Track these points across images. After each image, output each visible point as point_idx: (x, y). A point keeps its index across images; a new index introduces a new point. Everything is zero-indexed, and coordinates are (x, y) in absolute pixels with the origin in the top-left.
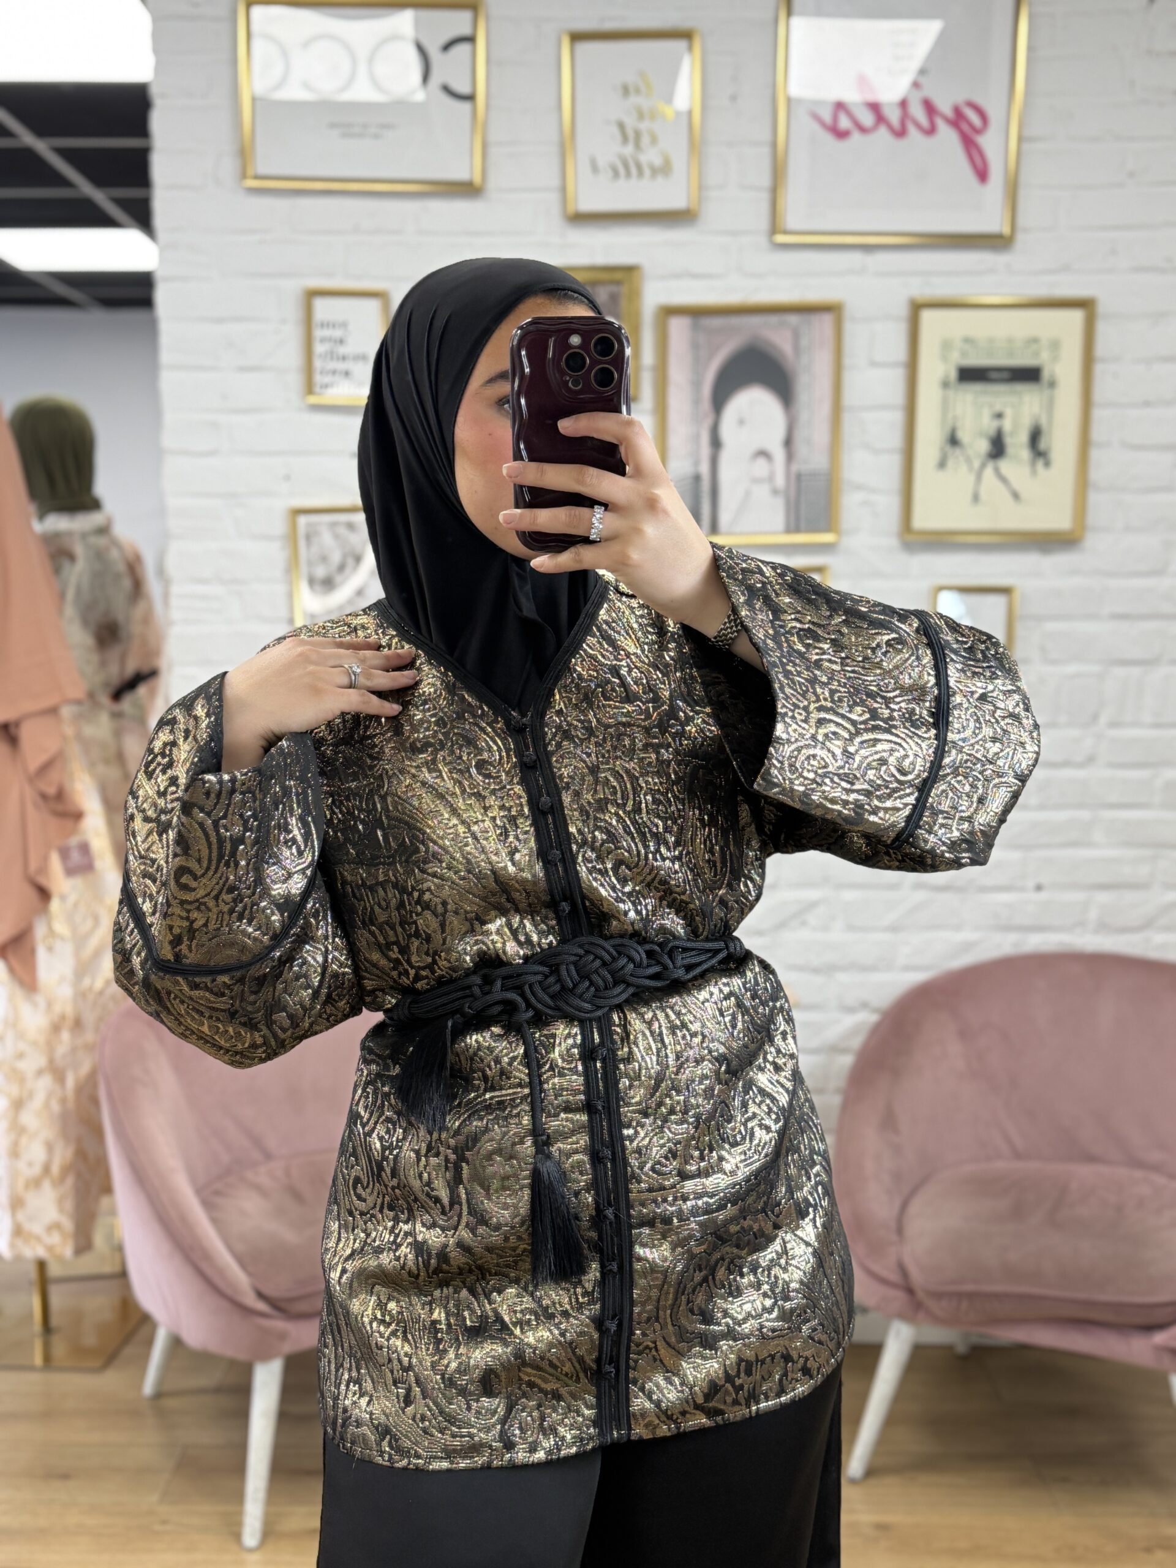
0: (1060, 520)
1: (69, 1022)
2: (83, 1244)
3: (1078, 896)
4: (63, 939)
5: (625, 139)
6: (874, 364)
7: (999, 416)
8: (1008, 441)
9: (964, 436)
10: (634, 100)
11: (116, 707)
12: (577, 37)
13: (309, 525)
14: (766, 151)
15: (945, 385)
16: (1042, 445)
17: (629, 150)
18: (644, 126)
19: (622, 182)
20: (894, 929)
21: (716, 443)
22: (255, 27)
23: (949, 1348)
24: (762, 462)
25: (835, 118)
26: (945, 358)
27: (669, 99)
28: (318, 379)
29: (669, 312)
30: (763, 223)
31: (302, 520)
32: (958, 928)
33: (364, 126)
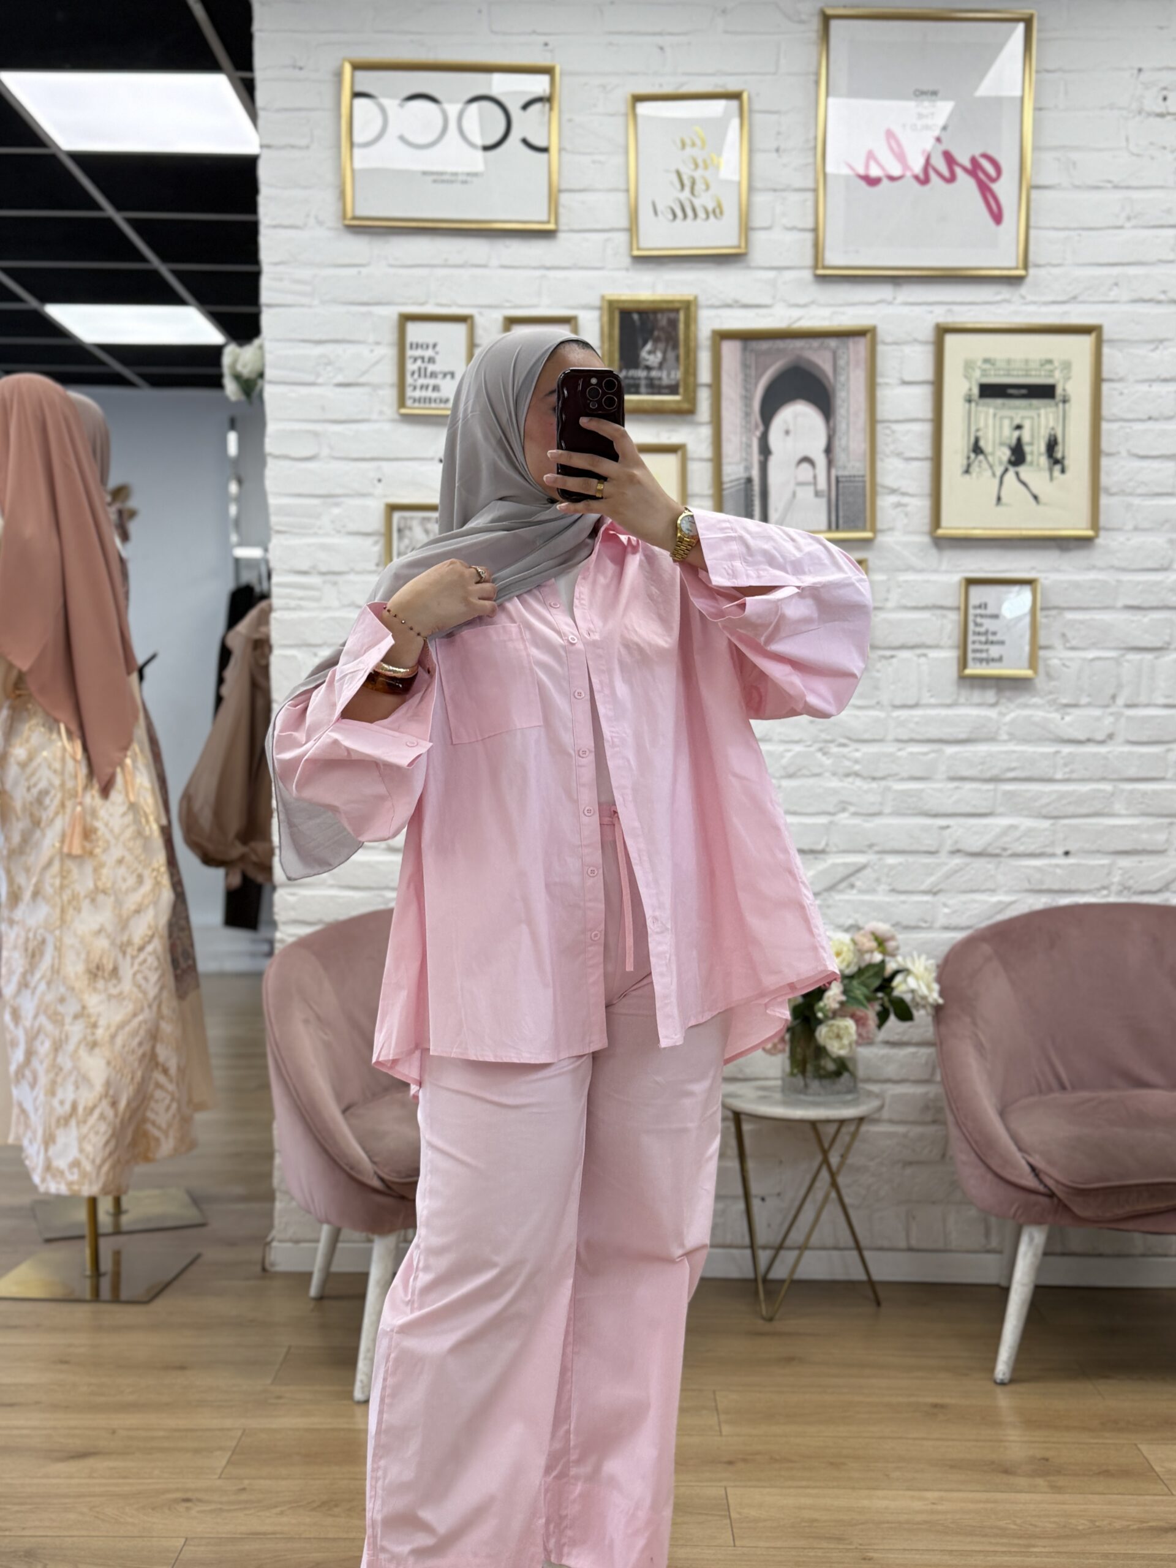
3: (1103, 861)
5: (683, 186)
6: (905, 383)
7: (1019, 427)
8: (1027, 449)
10: (690, 152)
12: (638, 99)
13: (402, 520)
14: (808, 196)
15: (969, 399)
16: (1059, 455)
17: (685, 195)
18: (697, 174)
19: (681, 221)
20: (934, 892)
21: (765, 451)
24: (805, 466)
25: (867, 167)
26: (967, 377)
27: (719, 151)
28: (409, 393)
29: (722, 336)
30: (807, 258)
31: (397, 516)
32: (993, 891)
33: (454, 174)
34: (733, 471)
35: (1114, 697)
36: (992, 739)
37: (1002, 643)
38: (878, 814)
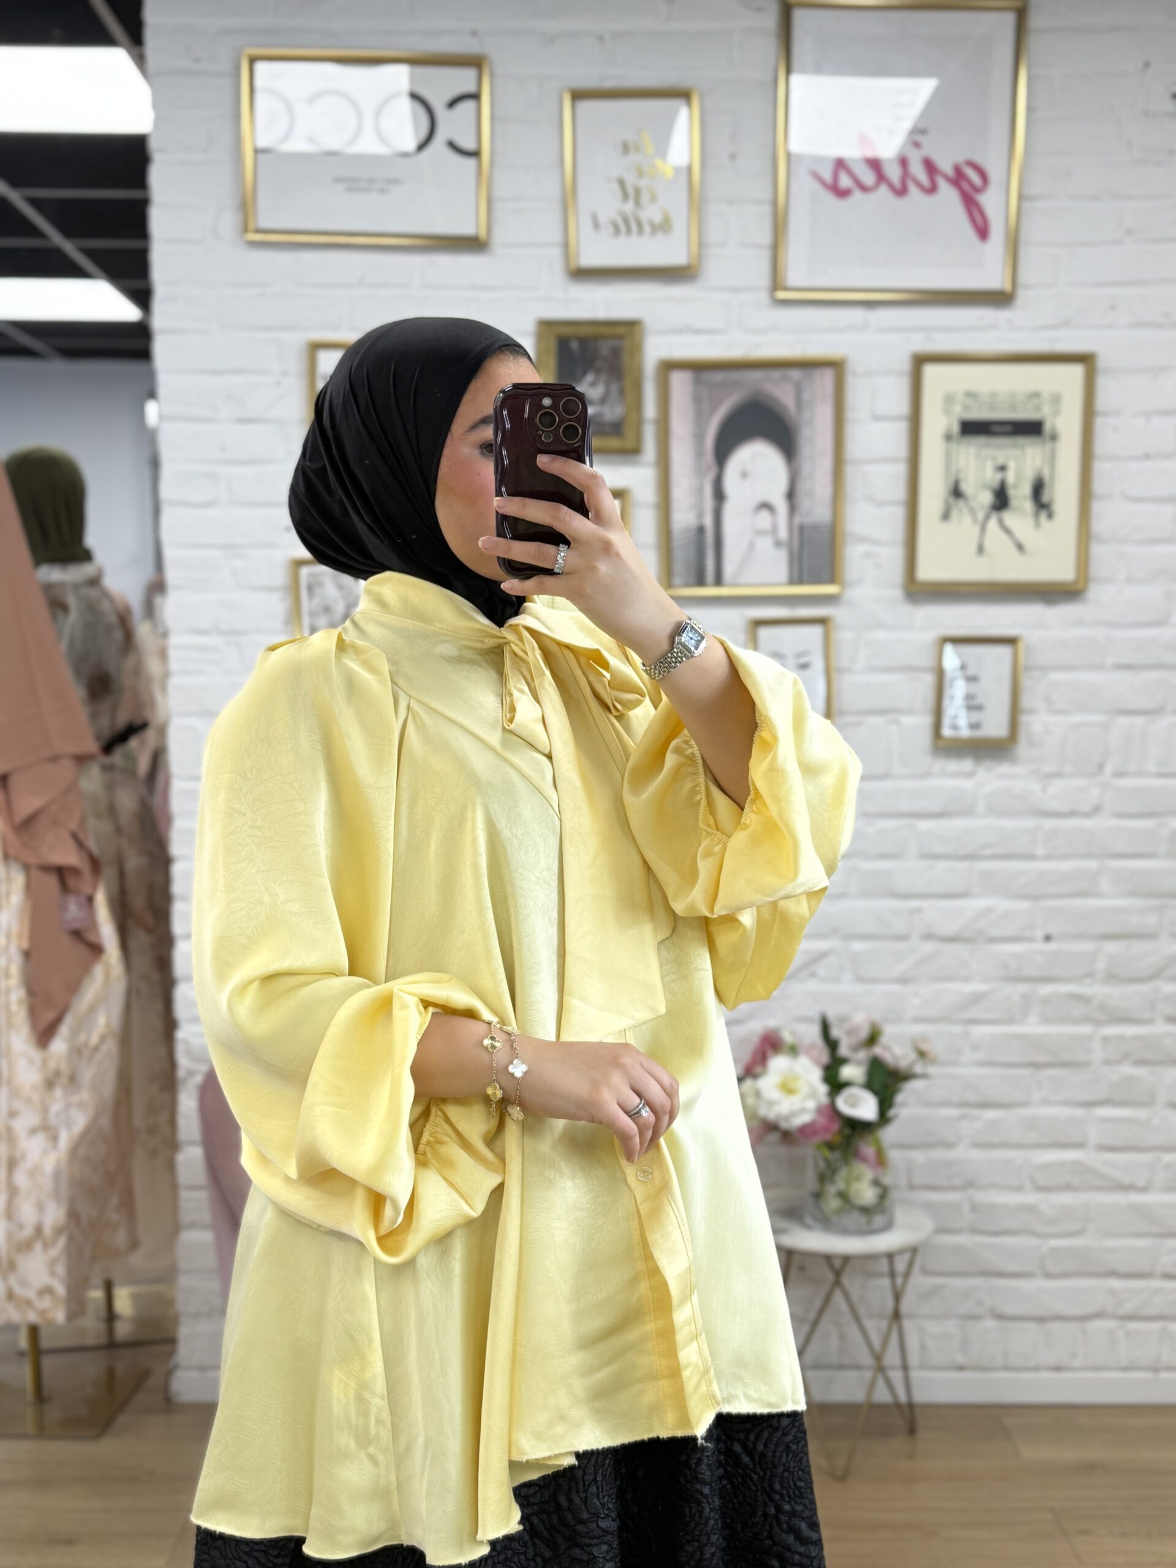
0: (1063, 571)
2: (76, 1309)
3: (1087, 946)
5: (625, 196)
6: (877, 418)
7: (1002, 468)
8: (1012, 493)
10: (633, 157)
11: (109, 760)
12: (578, 95)
13: (312, 576)
14: (767, 209)
15: (948, 438)
16: (1045, 498)
17: (629, 207)
18: (644, 183)
19: (625, 238)
20: (903, 981)
21: (719, 495)
22: (259, 82)
25: (836, 177)
26: (947, 412)
29: (671, 366)
30: (765, 280)
31: (305, 571)
32: (967, 979)
33: (371, 181)
34: (683, 518)
35: (1101, 767)
36: (968, 812)
37: (979, 708)
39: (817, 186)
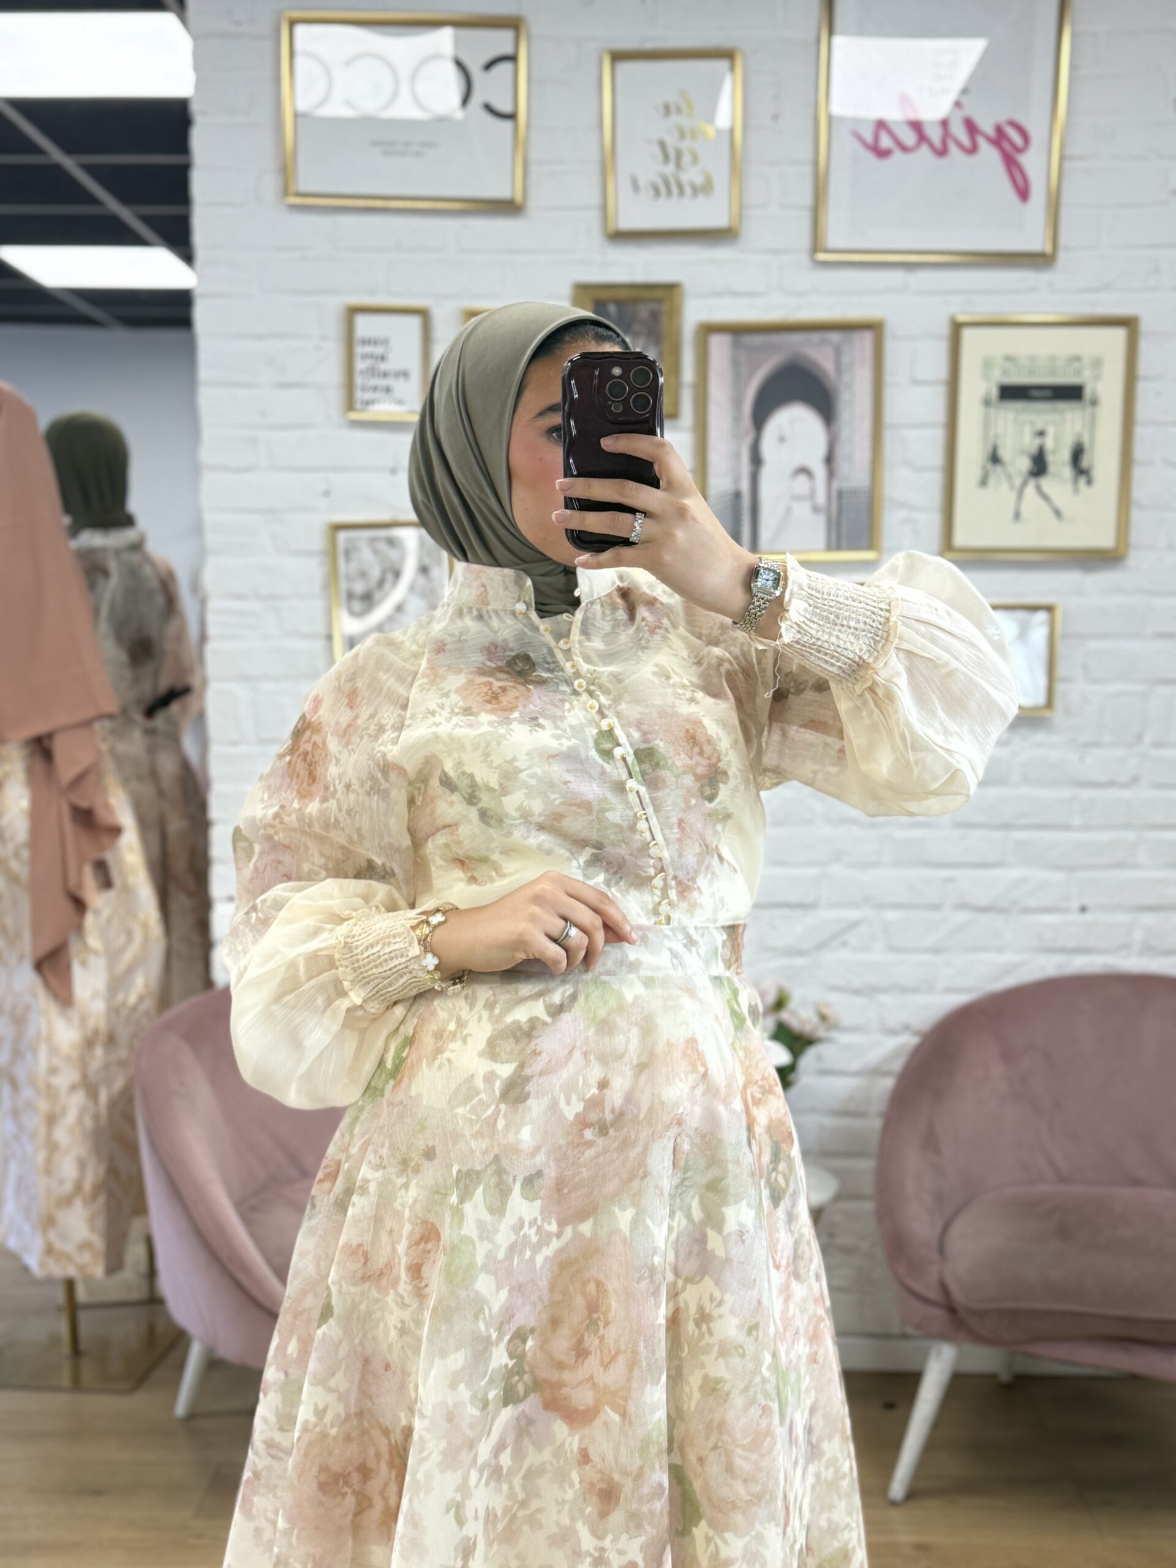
0: (1105, 539)
1: (102, 1038)
2: (114, 1262)
3: (1123, 918)
4: (96, 953)
5: (666, 158)
6: (916, 382)
7: (1041, 434)
8: (1050, 458)
9: (1005, 454)
10: (674, 118)
11: (150, 724)
12: (618, 57)
13: (348, 540)
14: (808, 170)
15: (987, 403)
16: (1085, 463)
17: (670, 169)
18: (685, 145)
19: (663, 200)
20: (936, 950)
21: (756, 460)
22: (299, 45)
23: (992, 1377)
24: (802, 479)
25: (876, 137)
26: (986, 376)
27: (710, 118)
28: (359, 395)
29: (708, 330)
30: (804, 241)
31: (342, 536)
32: (1000, 950)
33: (407, 144)
34: (720, 482)
35: (1140, 737)
38: (875, 864)
39: (858, 146)
